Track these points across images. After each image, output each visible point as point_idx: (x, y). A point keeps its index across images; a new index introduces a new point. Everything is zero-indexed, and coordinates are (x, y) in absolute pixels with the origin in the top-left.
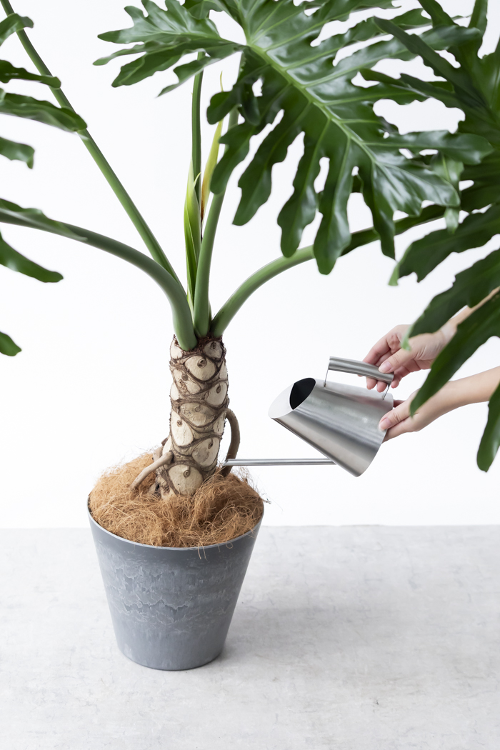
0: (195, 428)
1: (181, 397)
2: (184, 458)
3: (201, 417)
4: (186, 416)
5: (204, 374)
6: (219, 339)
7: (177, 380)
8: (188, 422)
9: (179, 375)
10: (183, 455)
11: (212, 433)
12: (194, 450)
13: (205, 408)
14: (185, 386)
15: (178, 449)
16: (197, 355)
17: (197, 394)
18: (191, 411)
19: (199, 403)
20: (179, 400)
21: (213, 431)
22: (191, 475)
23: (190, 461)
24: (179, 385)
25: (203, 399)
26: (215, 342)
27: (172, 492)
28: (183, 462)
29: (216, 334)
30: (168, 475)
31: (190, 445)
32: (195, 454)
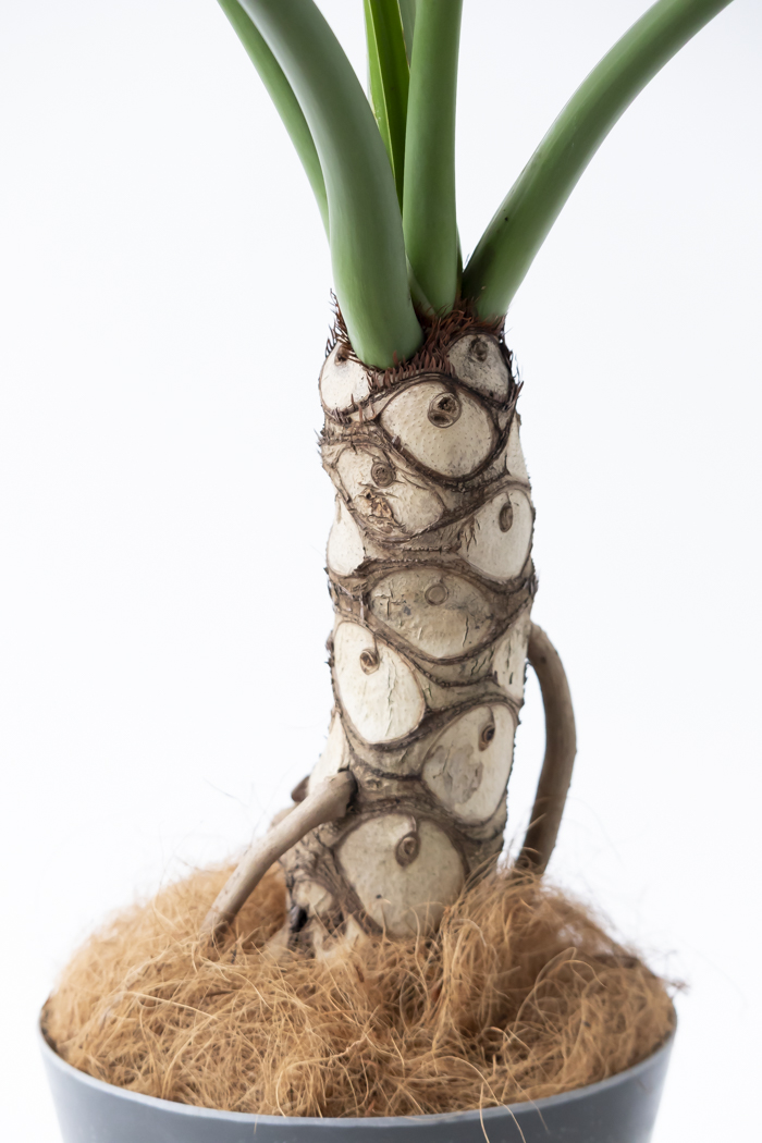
0: (428, 666)
1: (374, 554)
2: (392, 788)
3: (451, 623)
4: (393, 625)
5: (452, 451)
6: (495, 329)
7: (355, 491)
8: (404, 649)
9: (358, 468)
10: (391, 776)
11: (492, 687)
12: (429, 756)
13: (461, 590)
14: (387, 506)
15: (370, 758)
16: (425, 379)
17: (433, 529)
18: (410, 602)
19: (441, 567)
20: (364, 570)
21: (491, 677)
22: (422, 853)
23: (418, 799)
24: (364, 507)
25: (454, 549)
26: (483, 338)
27: (353, 929)
28: (391, 805)
29: (486, 308)
30: (339, 868)
31: (414, 737)
32: (432, 772)
